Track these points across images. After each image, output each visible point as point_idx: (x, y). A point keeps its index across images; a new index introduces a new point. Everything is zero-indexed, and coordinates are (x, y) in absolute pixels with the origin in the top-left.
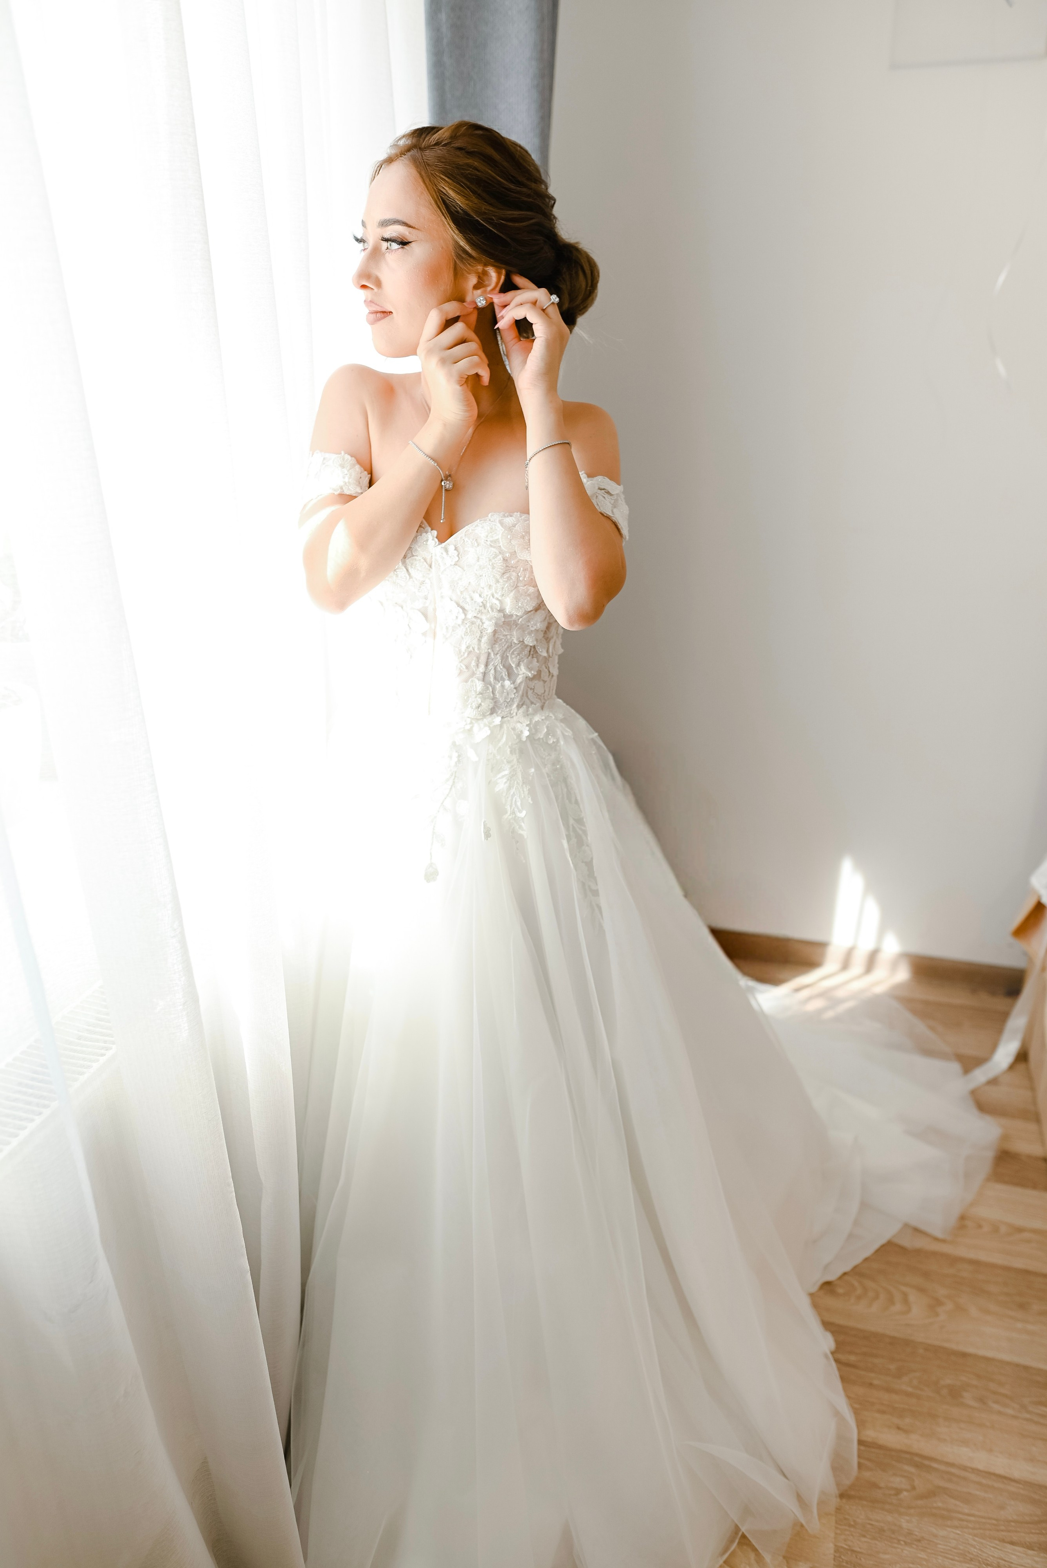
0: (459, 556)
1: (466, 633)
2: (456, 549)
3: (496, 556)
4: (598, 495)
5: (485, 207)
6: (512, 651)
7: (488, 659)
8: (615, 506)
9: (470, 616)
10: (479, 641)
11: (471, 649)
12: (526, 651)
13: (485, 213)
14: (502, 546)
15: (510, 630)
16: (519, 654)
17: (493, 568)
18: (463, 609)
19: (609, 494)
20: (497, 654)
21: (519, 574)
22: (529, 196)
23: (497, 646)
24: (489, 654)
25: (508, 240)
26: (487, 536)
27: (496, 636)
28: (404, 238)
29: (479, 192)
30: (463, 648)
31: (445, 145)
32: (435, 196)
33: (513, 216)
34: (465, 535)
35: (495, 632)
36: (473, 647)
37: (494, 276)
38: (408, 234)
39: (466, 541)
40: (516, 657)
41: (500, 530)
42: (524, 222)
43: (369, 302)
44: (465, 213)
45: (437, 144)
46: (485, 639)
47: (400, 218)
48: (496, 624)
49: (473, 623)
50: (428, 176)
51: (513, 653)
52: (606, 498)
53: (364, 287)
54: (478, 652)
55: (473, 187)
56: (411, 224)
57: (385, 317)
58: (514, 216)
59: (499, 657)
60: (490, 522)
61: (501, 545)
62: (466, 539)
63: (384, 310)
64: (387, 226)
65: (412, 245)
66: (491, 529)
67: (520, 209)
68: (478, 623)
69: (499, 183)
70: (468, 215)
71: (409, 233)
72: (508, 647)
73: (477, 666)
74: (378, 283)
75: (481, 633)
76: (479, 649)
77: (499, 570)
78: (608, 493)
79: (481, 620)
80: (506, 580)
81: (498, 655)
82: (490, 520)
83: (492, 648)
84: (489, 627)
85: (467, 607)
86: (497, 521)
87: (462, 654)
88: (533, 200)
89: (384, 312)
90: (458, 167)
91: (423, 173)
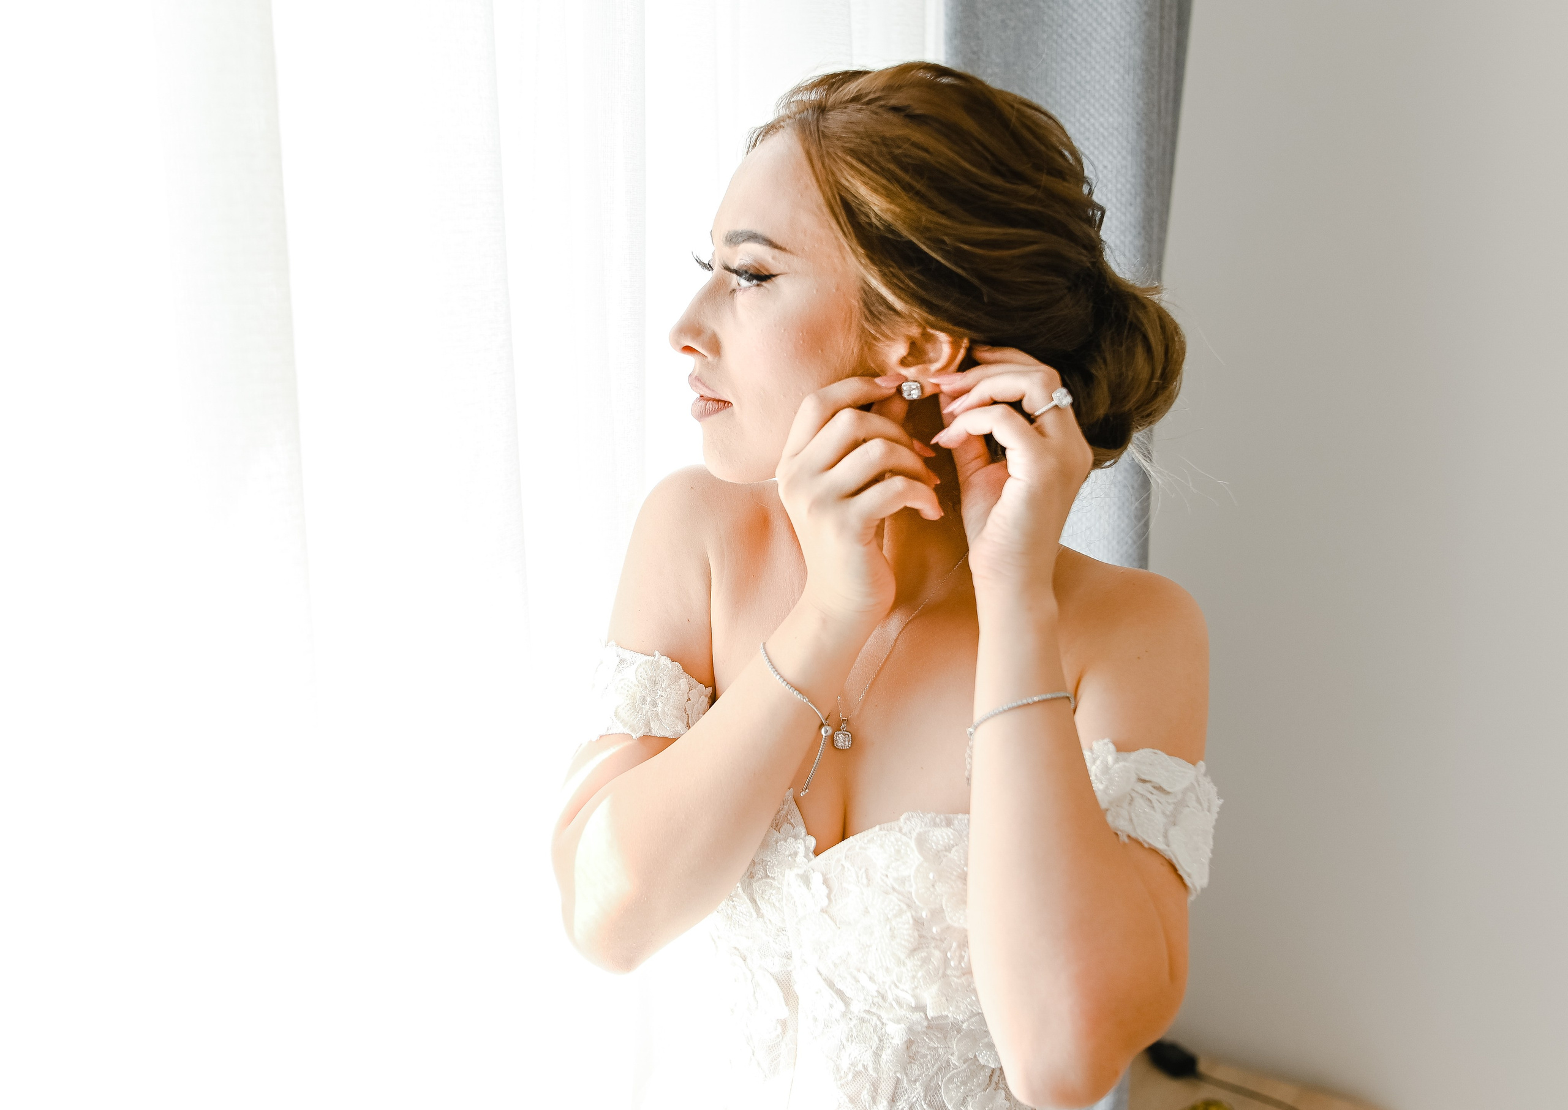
0: (832, 897)
1: (850, 1038)
2: (826, 882)
3: (900, 913)
4: (1134, 795)
5: (928, 217)
6: (948, 1076)
7: (896, 1088)
8: (1173, 820)
9: (857, 1007)
10: (877, 1055)
11: (860, 1067)
12: (983, 1077)
13: (928, 229)
14: (913, 895)
15: (945, 1038)
16: (964, 1083)
17: (893, 937)
18: (840, 994)
19: (1160, 791)
20: (915, 1081)
21: (949, 955)
22: (1031, 199)
23: (915, 1070)
24: (898, 1081)
25: (976, 281)
26: (888, 867)
27: (914, 1048)
28: (763, 267)
29: (923, 190)
30: (845, 1065)
31: (869, 103)
32: (830, 194)
33: (988, 237)
34: (846, 857)
35: (909, 1043)
36: (864, 1066)
37: (943, 347)
38: (770, 260)
39: (846, 869)
40: (958, 1087)
41: (915, 858)
42: (1015, 248)
43: (696, 380)
44: (889, 227)
45: (855, 99)
46: (887, 1055)
47: (759, 229)
48: (910, 1030)
49: (863, 1021)
50: (821, 157)
51: (950, 1080)
52: (1154, 801)
53: (688, 349)
54: (875, 1075)
55: (907, 178)
56: (779, 242)
57: (719, 410)
58: (992, 237)
59: (919, 1087)
60: (899, 835)
61: (913, 890)
62: (847, 865)
63: (717, 397)
64: (737, 243)
65: (779, 280)
66: (898, 851)
67: (1013, 224)
68: (874, 1021)
69: (965, 173)
70: (893, 232)
71: (774, 258)
72: (940, 1069)
73: (874, 1099)
74: (715, 347)
75: (881, 1041)
76: (876, 1070)
77: (903, 942)
78: (1160, 789)
79: (879, 1018)
80: (919, 963)
81: (918, 1084)
82: (900, 830)
83: (905, 1070)
84: (897, 1034)
85: (848, 993)
86: (914, 835)
87: (842, 1074)
88: (1041, 209)
89: (719, 401)
90: (884, 141)
91: (813, 151)
